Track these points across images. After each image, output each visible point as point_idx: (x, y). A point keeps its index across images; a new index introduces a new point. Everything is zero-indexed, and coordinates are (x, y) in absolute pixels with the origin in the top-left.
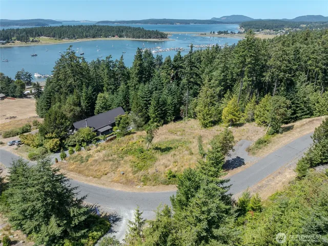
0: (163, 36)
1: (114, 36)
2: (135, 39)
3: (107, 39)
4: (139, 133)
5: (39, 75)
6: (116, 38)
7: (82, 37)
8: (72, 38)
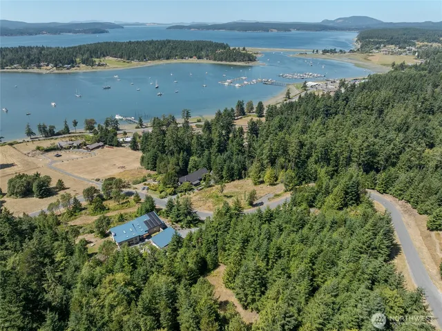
0: (251, 58)
1: (191, 57)
2: (216, 62)
3: (184, 61)
4: (216, 186)
5: (121, 118)
6: (194, 60)
7: (154, 59)
8: (142, 60)
